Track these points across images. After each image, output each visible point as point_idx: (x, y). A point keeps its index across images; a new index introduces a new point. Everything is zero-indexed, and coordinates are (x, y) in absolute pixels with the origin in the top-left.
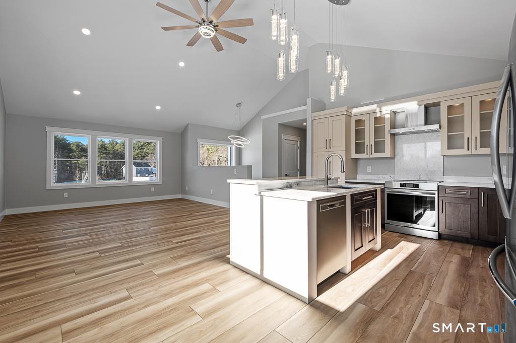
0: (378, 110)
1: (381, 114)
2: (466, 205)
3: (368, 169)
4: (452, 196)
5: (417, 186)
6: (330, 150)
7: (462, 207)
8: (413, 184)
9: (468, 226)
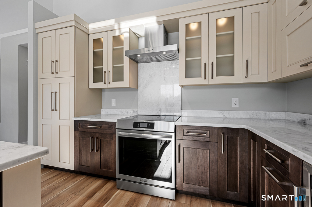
0: (116, 27)
1: (120, 32)
2: (205, 151)
3: (112, 103)
4: (190, 138)
5: (152, 125)
6: (57, 75)
7: (201, 154)
8: (148, 123)
9: (207, 178)
